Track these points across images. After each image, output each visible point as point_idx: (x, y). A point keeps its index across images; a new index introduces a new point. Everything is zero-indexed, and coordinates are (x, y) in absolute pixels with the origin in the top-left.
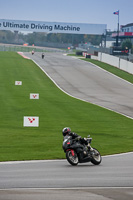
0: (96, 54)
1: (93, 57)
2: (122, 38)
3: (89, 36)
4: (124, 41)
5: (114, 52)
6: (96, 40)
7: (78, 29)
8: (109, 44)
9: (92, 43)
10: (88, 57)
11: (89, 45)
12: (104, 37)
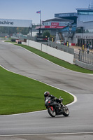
0: (25, 41)
1: (23, 43)
2: (43, 29)
3: (20, 28)
4: (45, 32)
5: (37, 39)
6: (25, 31)
7: (12, 23)
8: (34, 34)
9: (22, 33)
10: (20, 43)
11: (20, 34)
12: (31, 29)
